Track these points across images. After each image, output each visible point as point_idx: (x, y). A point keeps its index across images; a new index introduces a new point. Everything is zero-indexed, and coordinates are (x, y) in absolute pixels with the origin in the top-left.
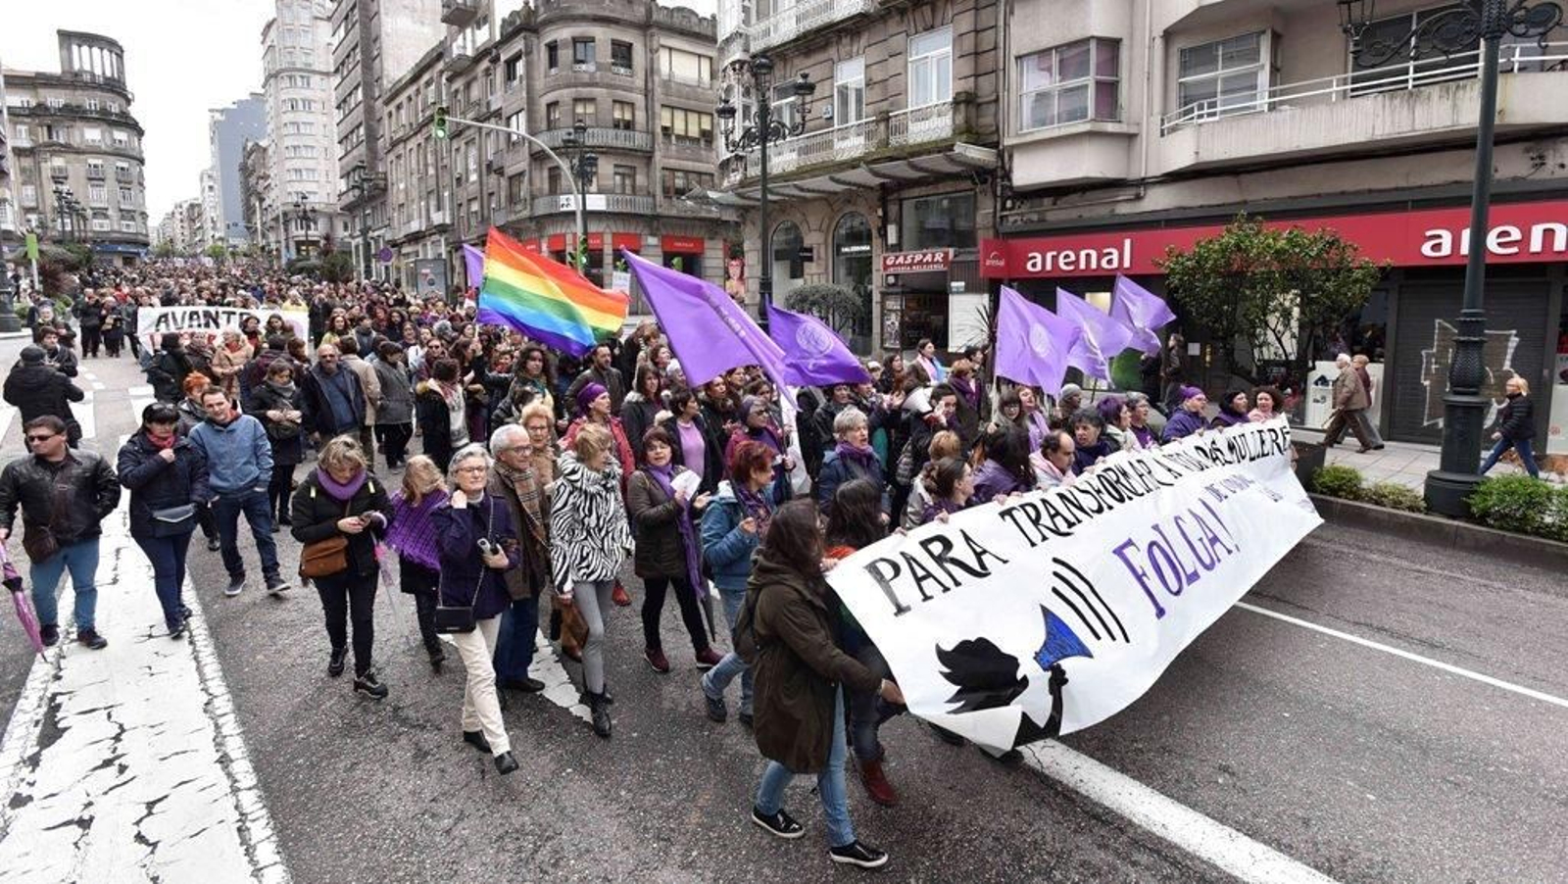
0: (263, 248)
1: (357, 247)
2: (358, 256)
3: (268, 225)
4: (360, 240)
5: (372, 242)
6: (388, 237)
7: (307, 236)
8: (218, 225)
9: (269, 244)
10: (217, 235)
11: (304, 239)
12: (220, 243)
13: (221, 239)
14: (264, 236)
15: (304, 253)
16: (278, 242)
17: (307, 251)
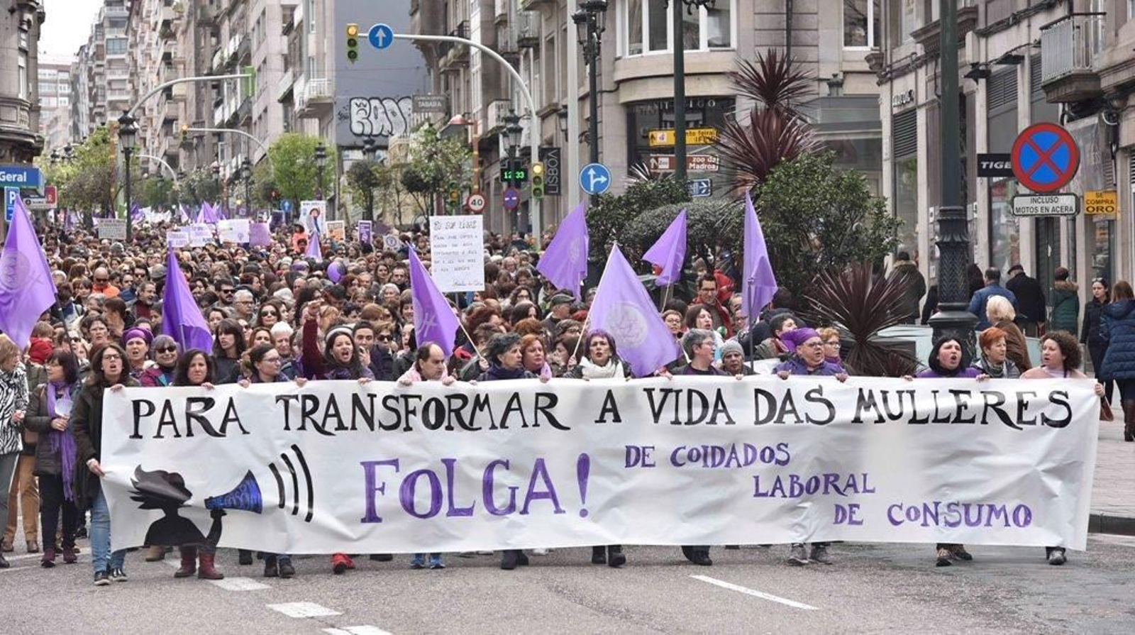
0: (488, 145)
1: (903, 122)
2: (905, 165)
3: (510, 37)
4: (919, 85)
5: (979, 92)
6: (1057, 61)
7: (679, 75)
8: (311, 44)
9: (512, 124)
10: (304, 91)
11: (667, 90)
12: (312, 127)
13: (318, 109)
14: (495, 86)
15: (664, 163)
16: (554, 112)
17: (679, 152)
